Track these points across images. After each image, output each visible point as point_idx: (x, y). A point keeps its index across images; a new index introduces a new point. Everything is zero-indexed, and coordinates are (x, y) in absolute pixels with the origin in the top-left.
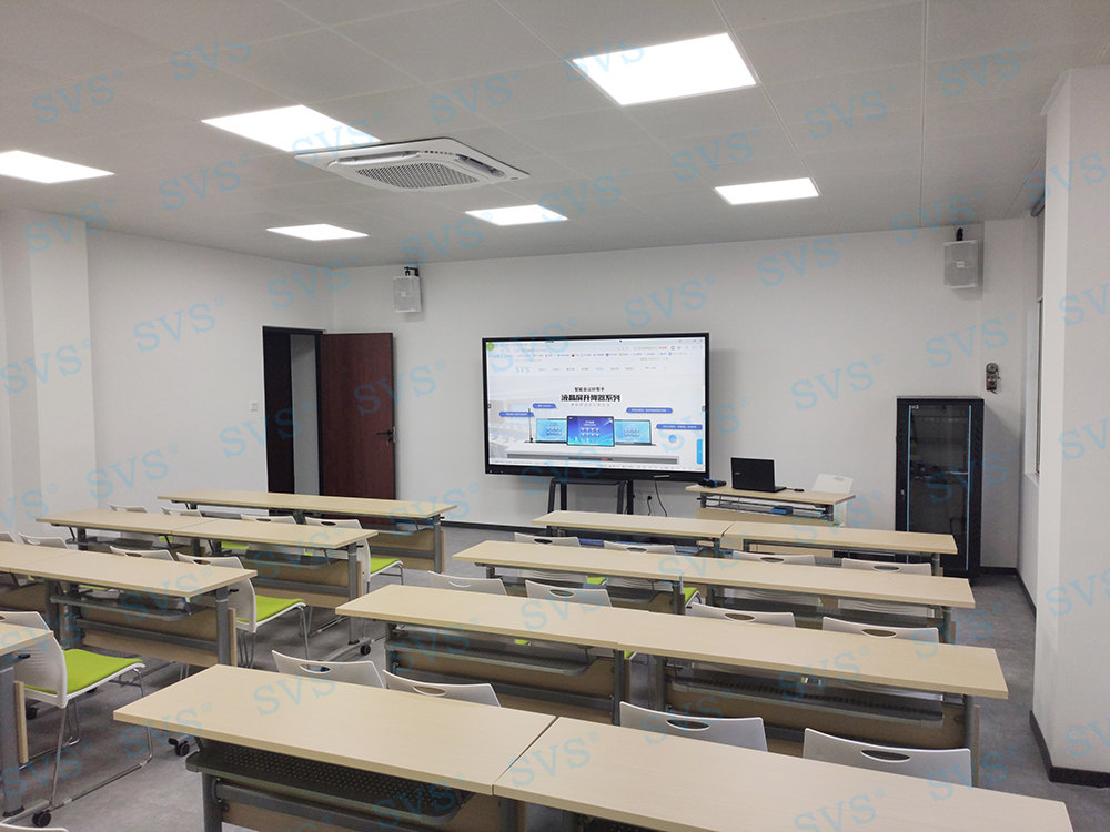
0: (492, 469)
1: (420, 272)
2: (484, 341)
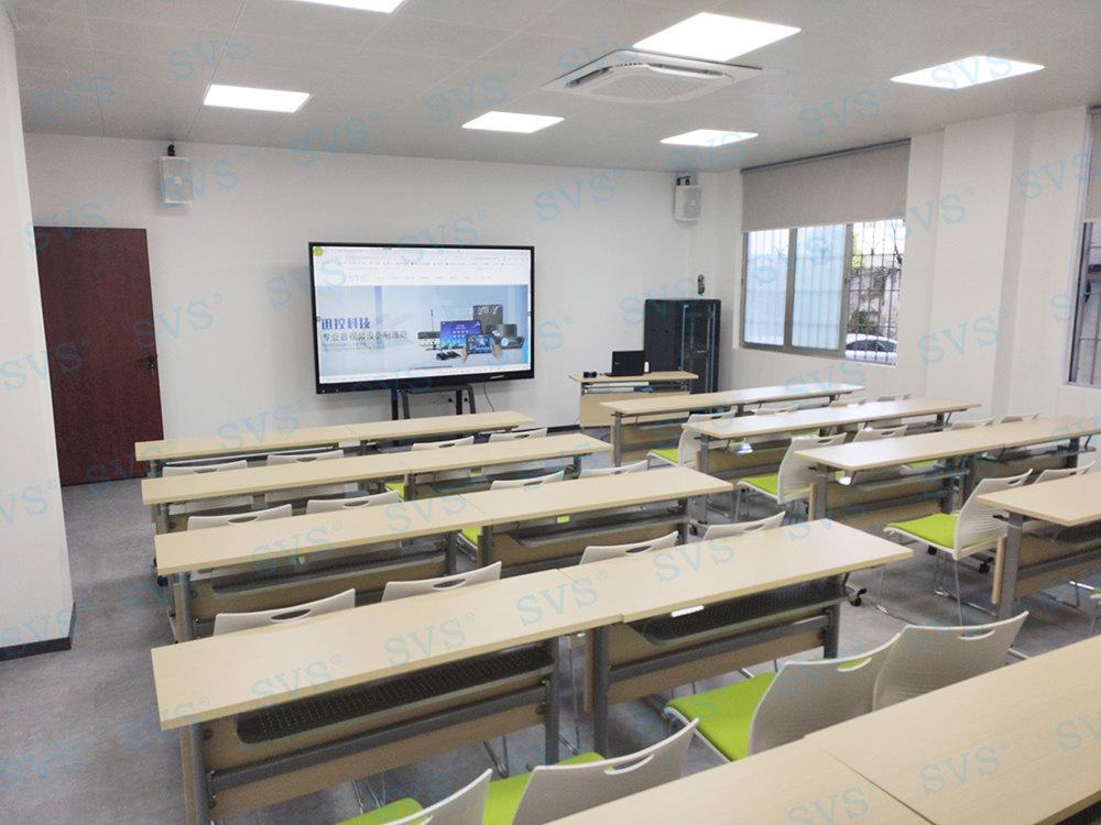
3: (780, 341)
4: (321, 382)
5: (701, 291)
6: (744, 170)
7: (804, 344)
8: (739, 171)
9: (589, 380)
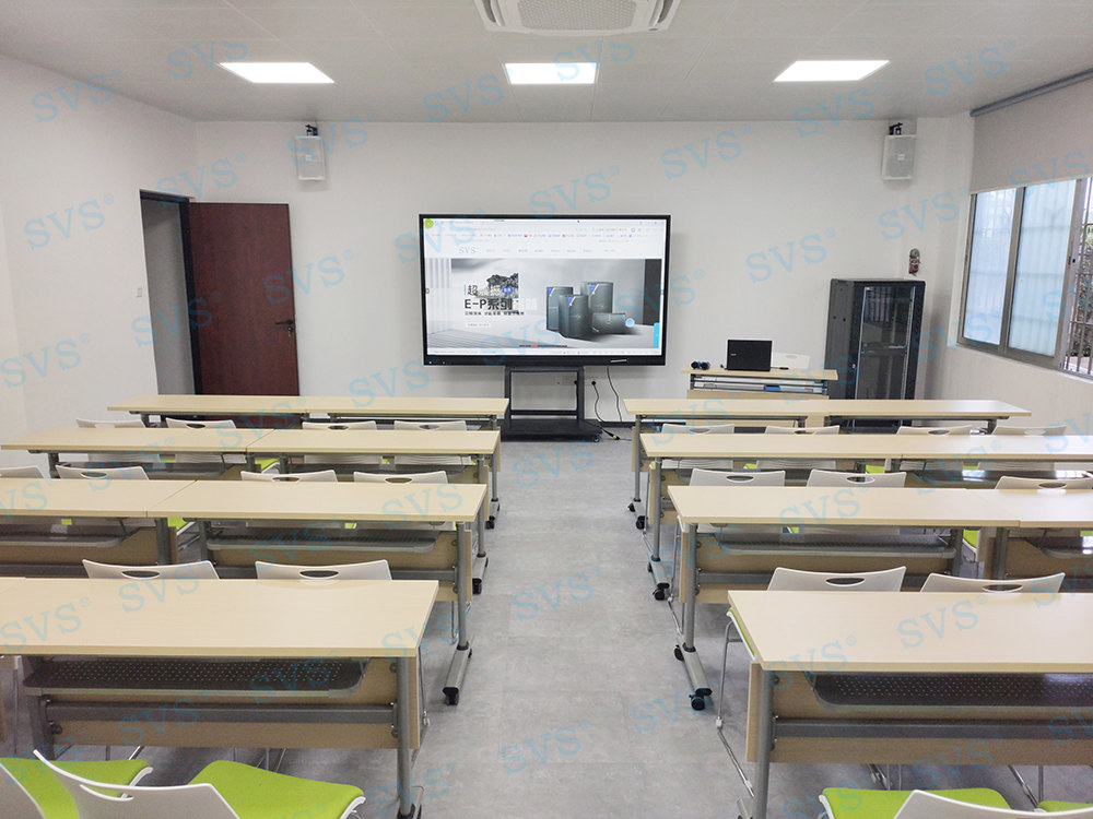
0: (430, 360)
1: (319, 131)
2: (422, 217)
3: (996, 341)
4: (429, 353)
5: (914, 270)
6: (975, 112)
7: (1022, 346)
8: (968, 113)
9: (698, 372)
